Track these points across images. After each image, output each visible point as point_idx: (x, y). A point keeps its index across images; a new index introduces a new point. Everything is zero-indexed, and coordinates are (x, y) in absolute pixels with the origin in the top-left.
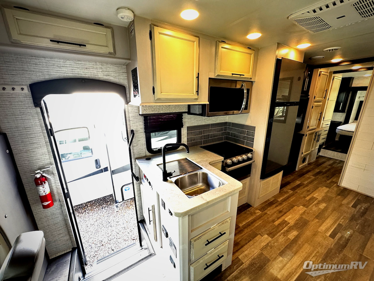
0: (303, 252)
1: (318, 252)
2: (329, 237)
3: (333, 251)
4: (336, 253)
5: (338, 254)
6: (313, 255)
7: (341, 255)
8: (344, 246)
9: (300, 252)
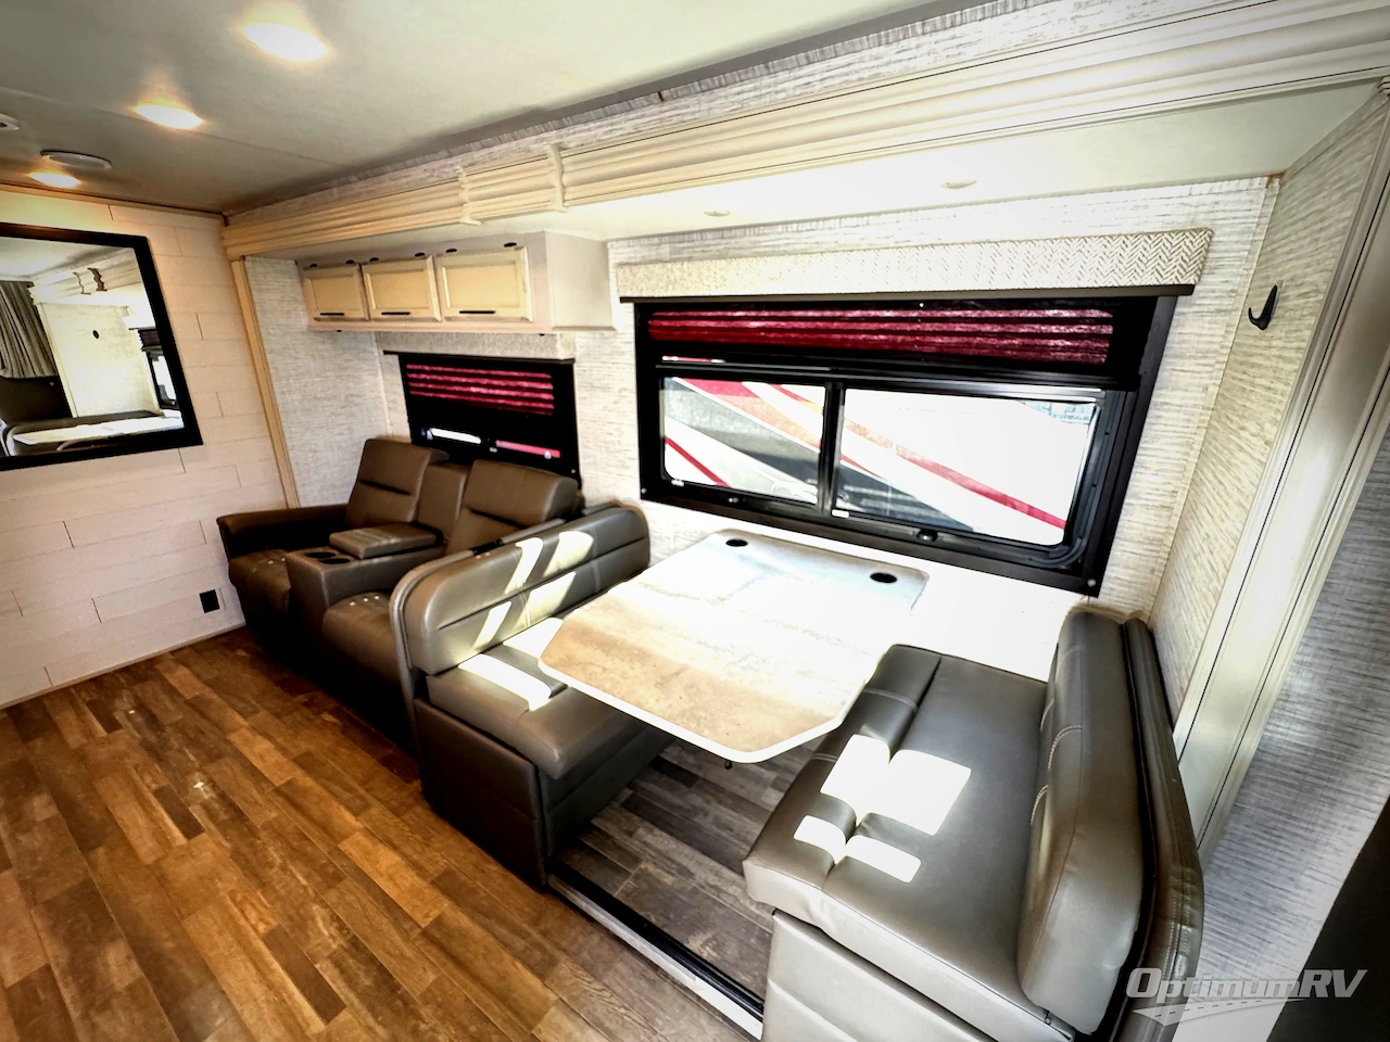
0: (214, 946)
1: (232, 894)
2: (193, 841)
3: (244, 849)
4: (252, 845)
5: (258, 842)
6: (239, 913)
7: (263, 834)
8: (238, 815)
9: (212, 954)
